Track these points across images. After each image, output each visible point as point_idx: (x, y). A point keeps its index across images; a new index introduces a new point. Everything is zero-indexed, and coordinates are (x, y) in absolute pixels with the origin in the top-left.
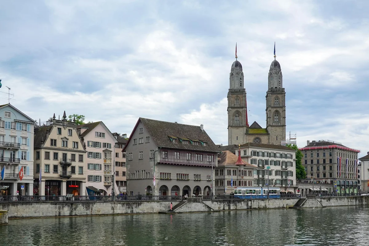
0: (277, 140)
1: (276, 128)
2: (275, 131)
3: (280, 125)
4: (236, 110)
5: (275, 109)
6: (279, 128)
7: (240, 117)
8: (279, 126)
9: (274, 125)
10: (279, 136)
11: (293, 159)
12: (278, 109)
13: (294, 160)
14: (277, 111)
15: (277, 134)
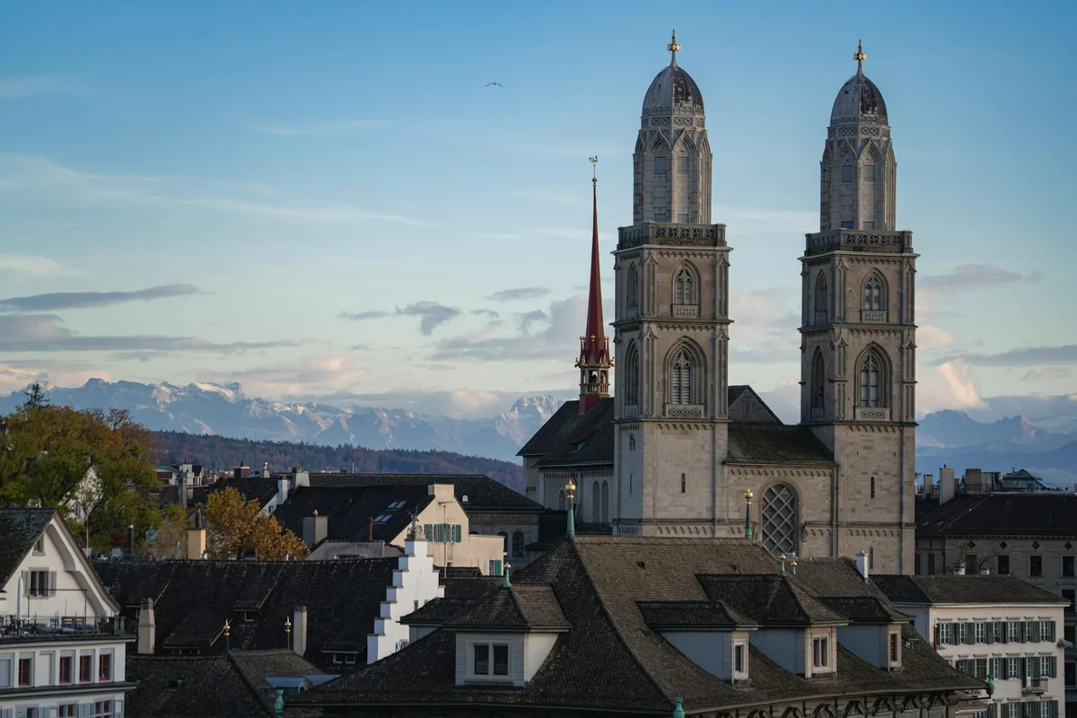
0: (873, 496)
1: (870, 435)
2: (863, 453)
3: (887, 419)
4: (679, 333)
5: (865, 339)
6: (884, 434)
7: (696, 371)
8: (885, 425)
9: (859, 418)
10: (881, 474)
11: (1056, 643)
12: (881, 339)
13: (1060, 645)
14: (875, 349)
15: (874, 468)
